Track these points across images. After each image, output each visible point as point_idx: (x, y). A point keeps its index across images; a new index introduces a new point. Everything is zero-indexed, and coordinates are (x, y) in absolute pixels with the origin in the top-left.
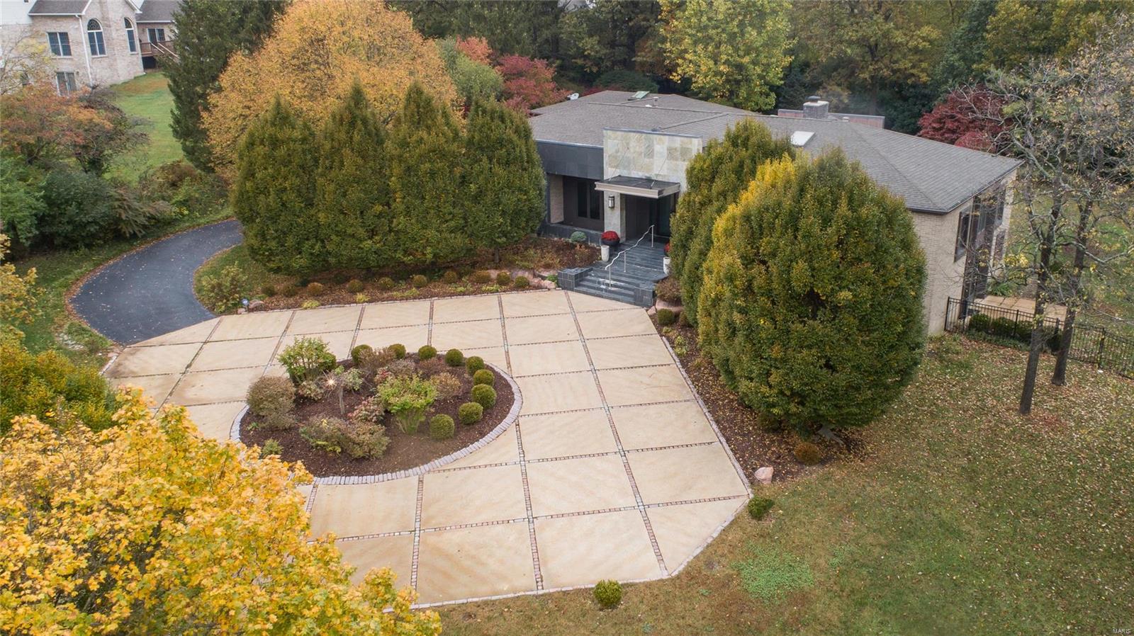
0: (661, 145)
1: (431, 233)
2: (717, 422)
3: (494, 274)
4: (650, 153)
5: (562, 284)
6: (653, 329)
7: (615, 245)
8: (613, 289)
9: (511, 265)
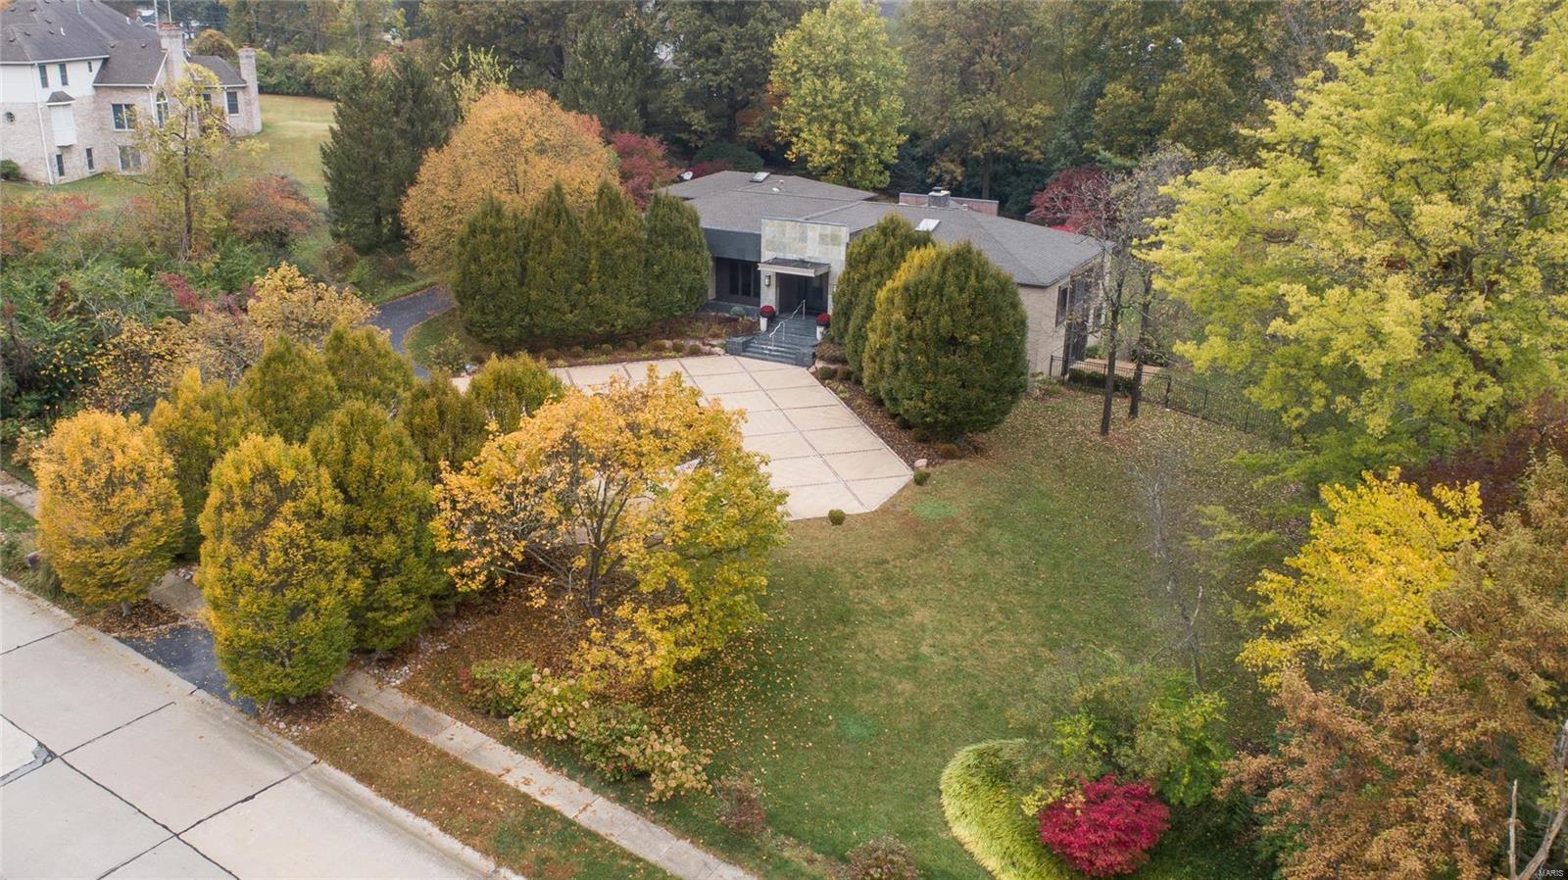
0: (814, 232)
1: (623, 308)
2: (882, 438)
3: (668, 343)
4: (804, 239)
5: (730, 351)
6: (817, 382)
7: (772, 318)
8: (774, 353)
9: (682, 335)
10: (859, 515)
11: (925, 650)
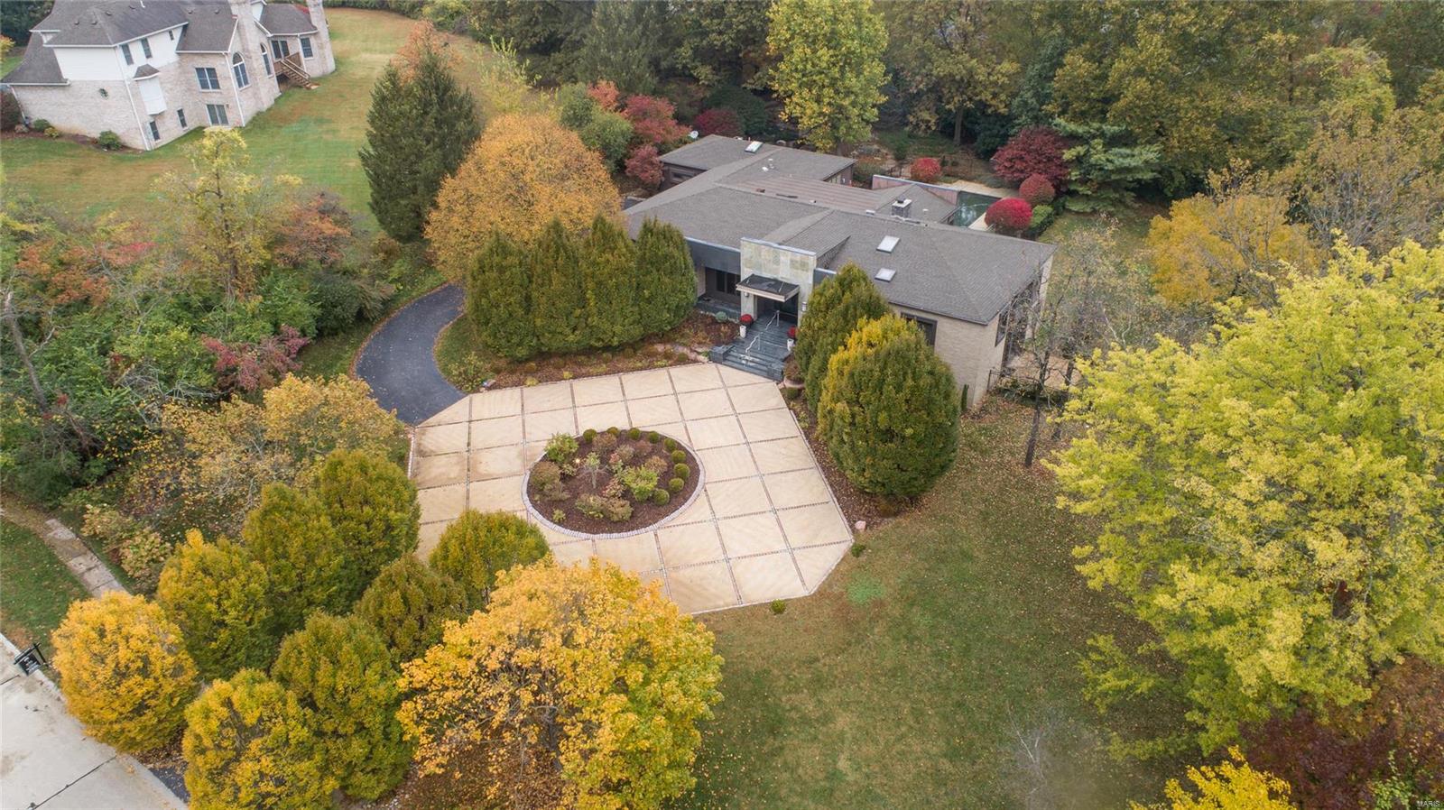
0: (785, 257)
1: (618, 329)
2: (831, 485)
3: (660, 348)
4: (777, 262)
5: (713, 358)
6: (784, 404)
7: (751, 325)
8: (752, 364)
9: (672, 341)
10: (799, 600)
11: (843, 764)
